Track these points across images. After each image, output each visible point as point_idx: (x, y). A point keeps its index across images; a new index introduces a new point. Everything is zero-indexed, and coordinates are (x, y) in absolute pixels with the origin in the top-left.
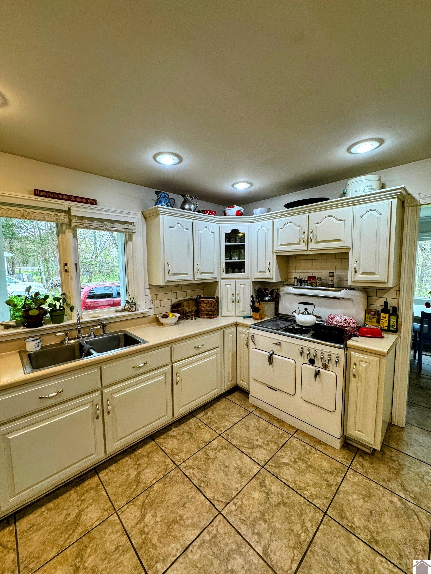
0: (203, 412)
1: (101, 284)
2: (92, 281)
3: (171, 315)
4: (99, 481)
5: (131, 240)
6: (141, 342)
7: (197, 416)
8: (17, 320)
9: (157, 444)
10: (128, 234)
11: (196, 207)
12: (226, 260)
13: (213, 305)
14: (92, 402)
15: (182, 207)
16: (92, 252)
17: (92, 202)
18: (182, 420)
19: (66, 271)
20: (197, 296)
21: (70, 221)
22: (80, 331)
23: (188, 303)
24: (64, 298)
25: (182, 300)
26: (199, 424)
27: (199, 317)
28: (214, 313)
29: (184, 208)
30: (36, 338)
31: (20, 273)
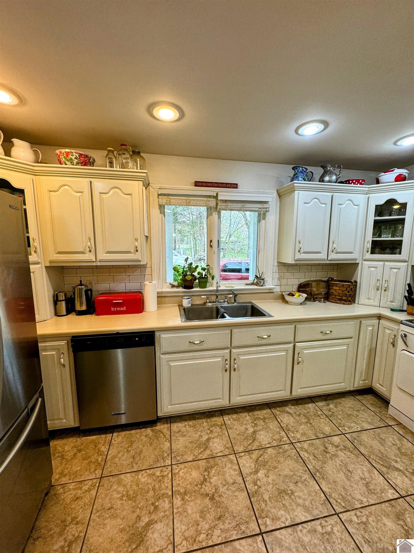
0: (324, 402)
1: (232, 260)
2: (225, 257)
3: (297, 294)
4: (223, 421)
5: (264, 218)
6: (266, 315)
7: (317, 403)
8: (178, 282)
9: (273, 414)
10: (262, 213)
11: (339, 178)
12: (373, 237)
13: (348, 289)
14: (223, 356)
15: (321, 180)
16: (227, 232)
17: (234, 186)
18: (300, 402)
19: (211, 246)
20: (329, 278)
21: (217, 204)
22: (217, 297)
23: (317, 284)
24: (208, 269)
25: (310, 281)
26: (319, 413)
27: (329, 301)
28: (349, 299)
29: (323, 181)
30: (189, 297)
31: (179, 249)
